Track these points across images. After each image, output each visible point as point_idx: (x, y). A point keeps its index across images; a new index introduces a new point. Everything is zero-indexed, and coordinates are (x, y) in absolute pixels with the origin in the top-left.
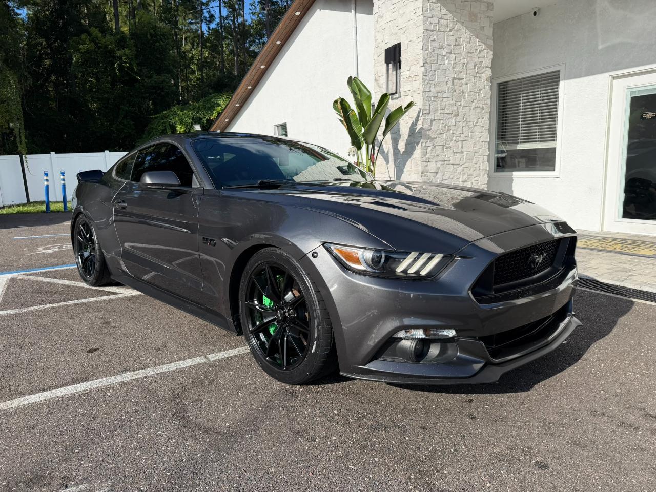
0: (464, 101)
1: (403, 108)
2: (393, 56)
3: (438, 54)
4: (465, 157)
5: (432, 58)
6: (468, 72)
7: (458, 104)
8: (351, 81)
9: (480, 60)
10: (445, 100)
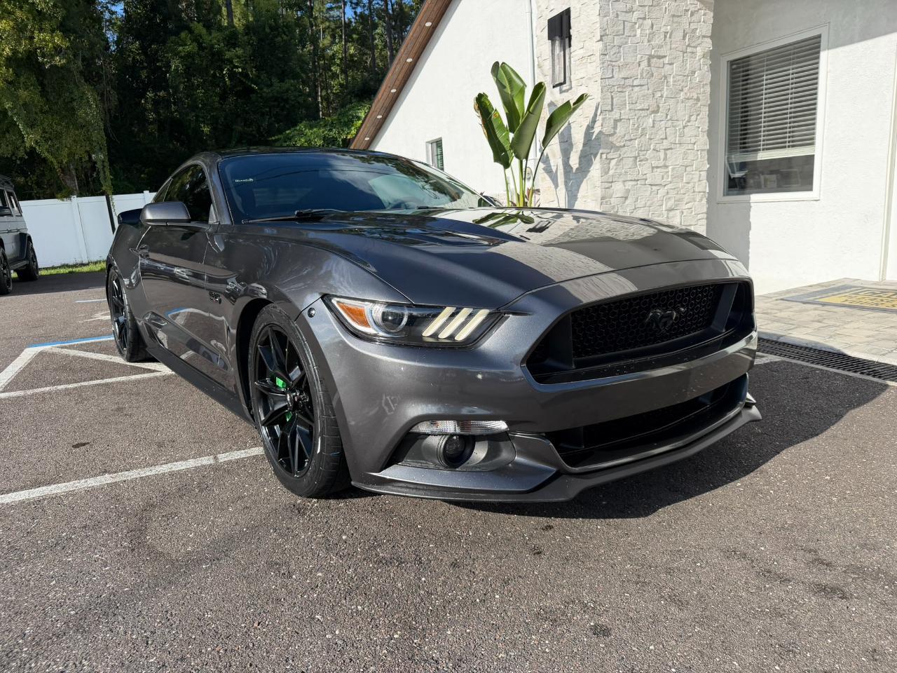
0: (667, 89)
1: (572, 103)
2: (560, 28)
3: (624, 21)
4: (670, 173)
5: (615, 28)
6: (673, 46)
7: (658, 94)
8: (496, 68)
9: (693, 26)
10: (636, 89)
